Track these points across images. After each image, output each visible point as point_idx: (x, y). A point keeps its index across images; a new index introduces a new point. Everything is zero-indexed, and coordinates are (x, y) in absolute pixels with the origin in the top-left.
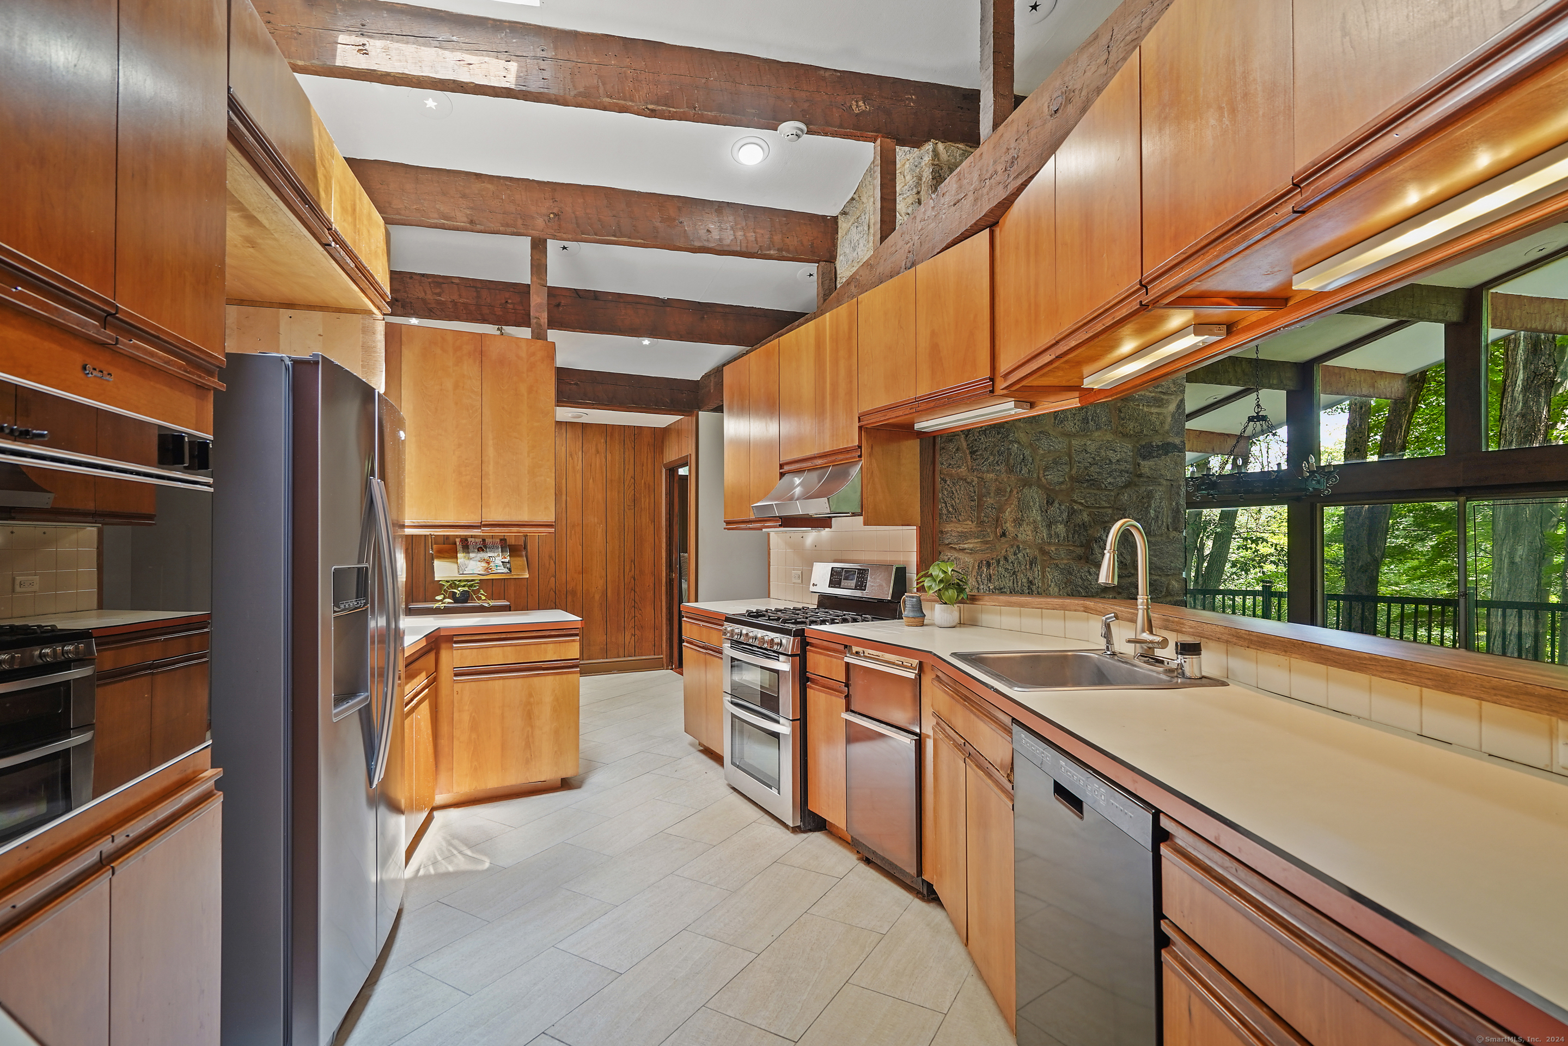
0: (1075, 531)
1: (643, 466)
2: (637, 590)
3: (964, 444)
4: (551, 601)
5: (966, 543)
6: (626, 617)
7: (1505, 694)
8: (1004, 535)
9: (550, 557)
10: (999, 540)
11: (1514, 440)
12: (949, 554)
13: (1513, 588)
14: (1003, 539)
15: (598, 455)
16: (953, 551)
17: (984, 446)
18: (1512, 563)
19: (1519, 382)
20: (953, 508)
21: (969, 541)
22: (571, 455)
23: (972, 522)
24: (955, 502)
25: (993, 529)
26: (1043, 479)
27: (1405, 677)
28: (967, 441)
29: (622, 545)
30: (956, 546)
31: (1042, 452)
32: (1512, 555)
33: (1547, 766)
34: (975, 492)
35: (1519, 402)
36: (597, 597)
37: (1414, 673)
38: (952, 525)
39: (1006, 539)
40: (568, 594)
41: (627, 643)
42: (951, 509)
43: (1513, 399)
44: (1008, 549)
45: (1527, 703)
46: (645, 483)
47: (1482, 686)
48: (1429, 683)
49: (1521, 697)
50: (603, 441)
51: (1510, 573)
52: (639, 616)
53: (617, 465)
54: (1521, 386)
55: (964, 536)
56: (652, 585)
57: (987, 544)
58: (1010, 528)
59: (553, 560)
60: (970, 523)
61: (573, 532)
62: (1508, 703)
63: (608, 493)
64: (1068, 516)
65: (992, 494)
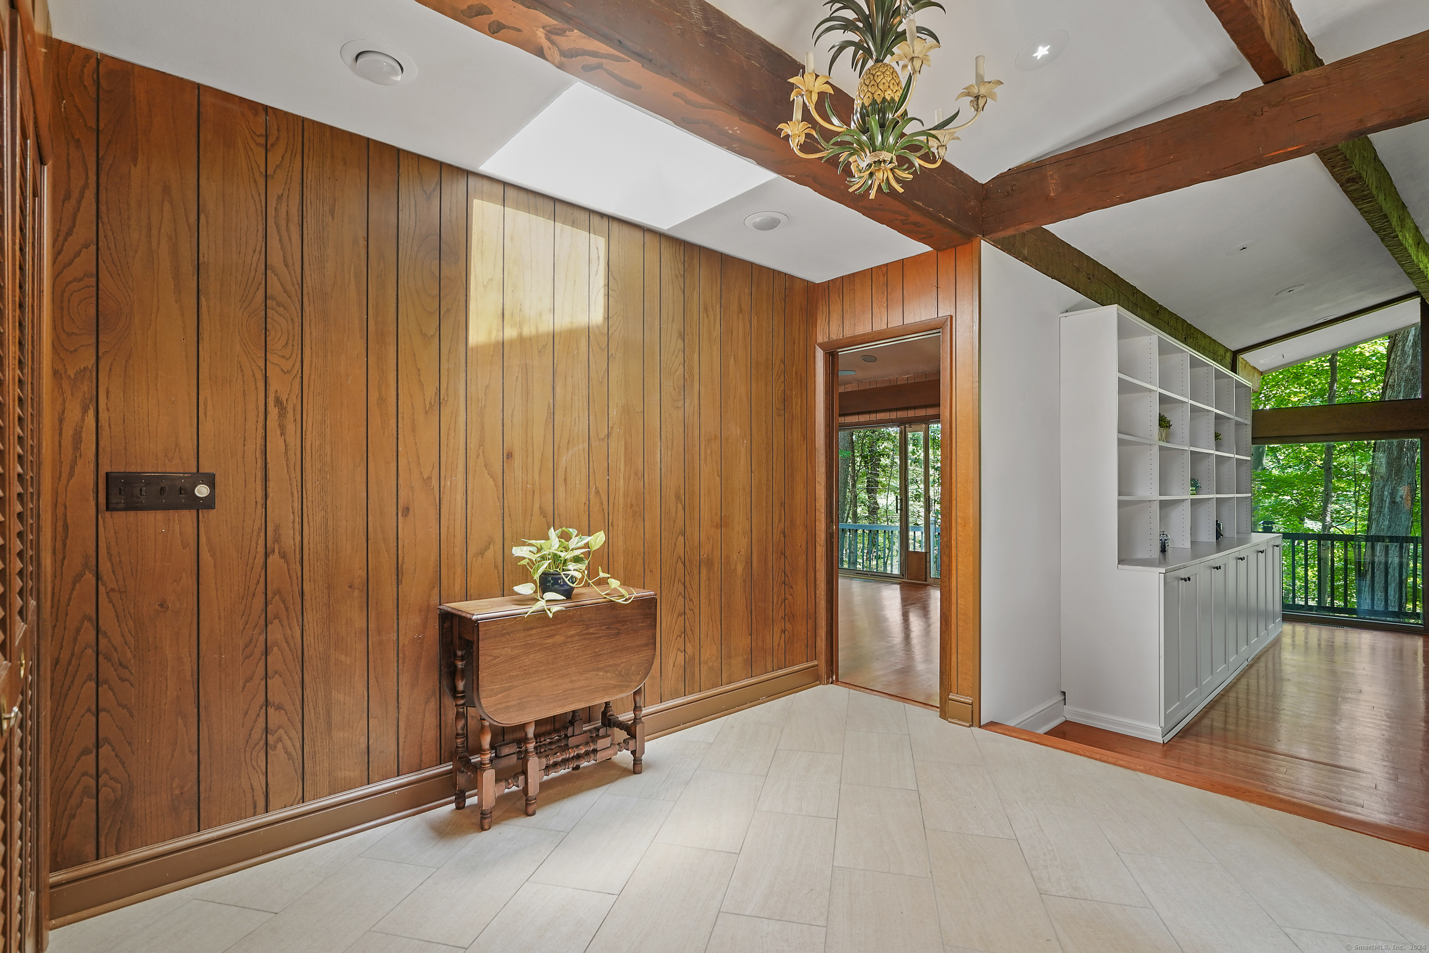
1: (794, 344)
2: (787, 554)
4: (679, 580)
6: (775, 601)
9: (678, 497)
11: (1402, 390)
13: (1393, 525)
15: (741, 315)
18: (1393, 502)
22: (706, 309)
29: (770, 477)
32: (1393, 494)
35: (1408, 356)
36: (740, 569)
40: (702, 564)
41: (776, 645)
46: (796, 373)
50: (747, 291)
51: (1391, 512)
52: (790, 597)
53: (764, 338)
54: (1412, 341)
56: (804, 544)
59: (681, 502)
61: (709, 451)
63: (754, 385)
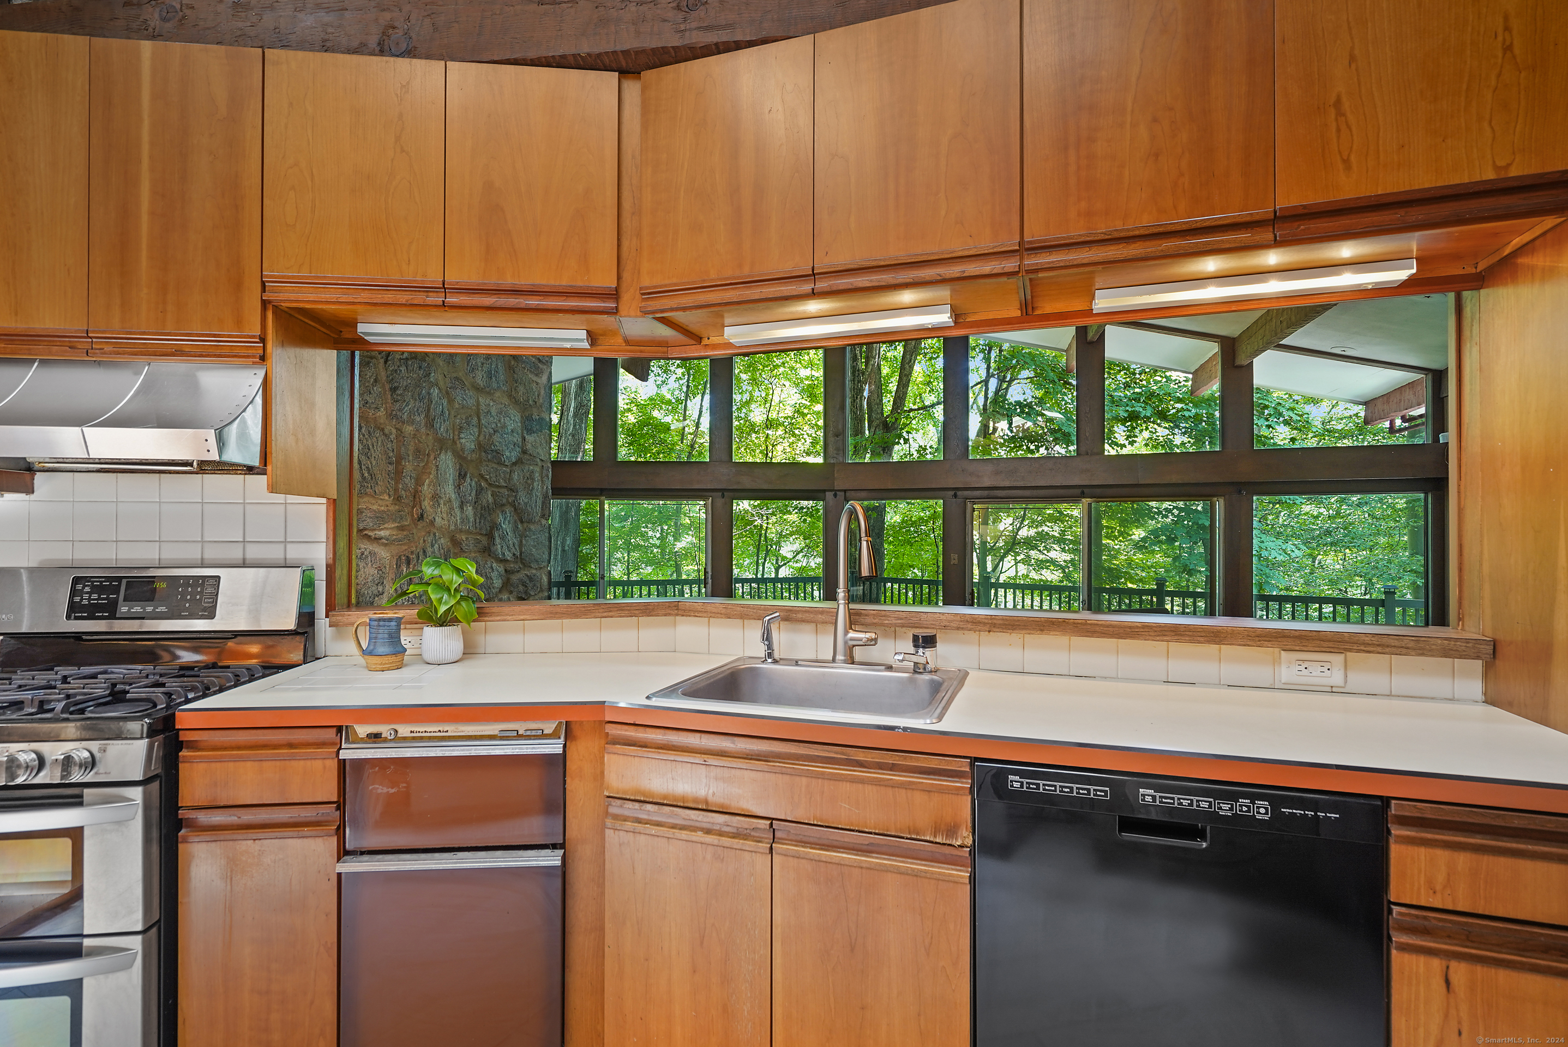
0: (482, 515)
3: (383, 375)
5: (382, 529)
7: (1267, 639)
8: (421, 517)
10: (416, 525)
12: (363, 546)
14: (420, 524)
16: (365, 541)
17: (405, 383)
19: (572, 409)
20: (369, 473)
21: (386, 526)
23: (390, 497)
24: (371, 463)
25: (410, 509)
26: (458, 442)
27: (1179, 637)
28: (386, 370)
30: (371, 533)
31: (457, 406)
33: (1272, 685)
34: (393, 451)
37: (1187, 633)
38: (366, 499)
39: (424, 524)
42: (366, 475)
43: (568, 422)
44: (425, 539)
45: (1284, 643)
47: (1248, 636)
48: (1202, 639)
49: (1279, 640)
55: (381, 518)
57: (403, 530)
58: (428, 508)
60: (387, 498)
62: (1269, 645)
64: (476, 495)
65: (411, 458)
